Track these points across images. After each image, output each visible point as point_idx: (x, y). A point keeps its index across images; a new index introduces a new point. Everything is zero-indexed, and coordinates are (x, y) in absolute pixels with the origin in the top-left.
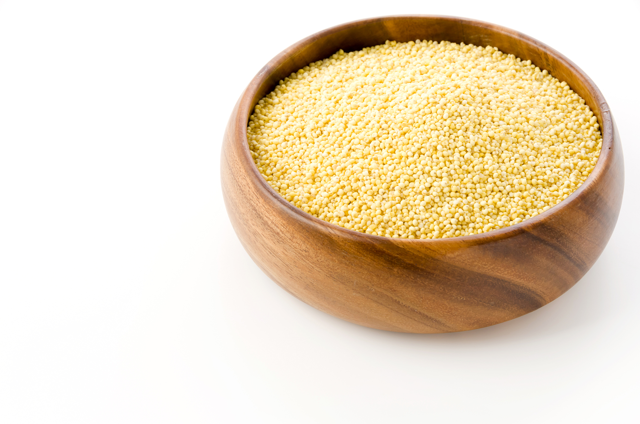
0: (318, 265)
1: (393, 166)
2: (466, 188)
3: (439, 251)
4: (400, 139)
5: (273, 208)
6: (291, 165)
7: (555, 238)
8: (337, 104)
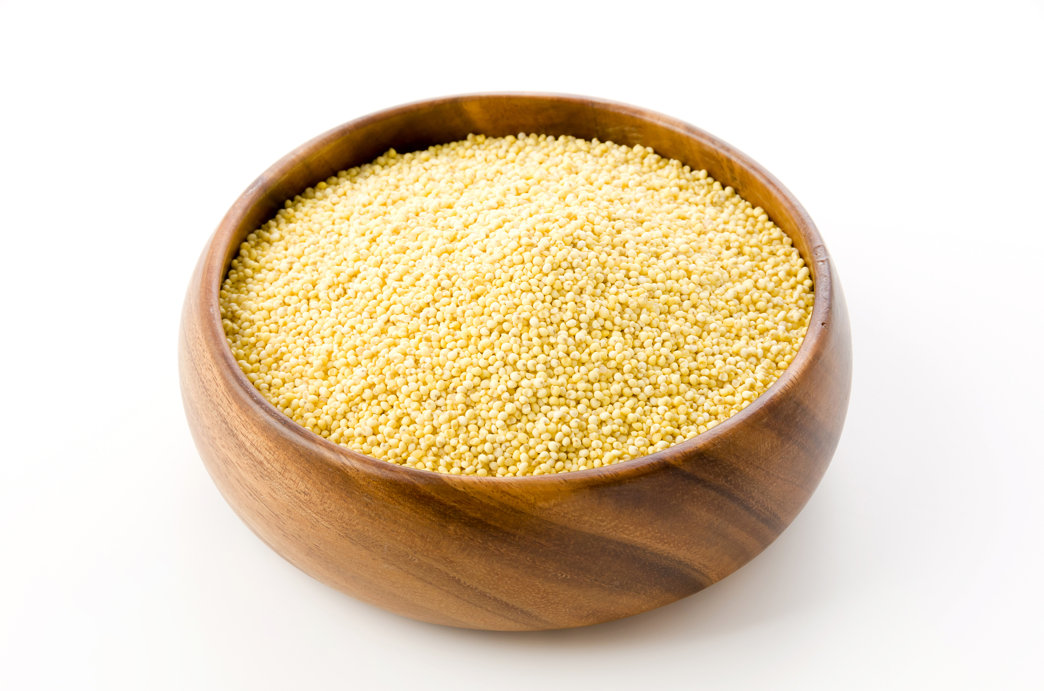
0: (325, 517)
1: (455, 351)
2: (577, 391)
3: (524, 497)
4: (469, 306)
5: (253, 420)
6: (291, 346)
7: (722, 477)
8: (374, 243)
